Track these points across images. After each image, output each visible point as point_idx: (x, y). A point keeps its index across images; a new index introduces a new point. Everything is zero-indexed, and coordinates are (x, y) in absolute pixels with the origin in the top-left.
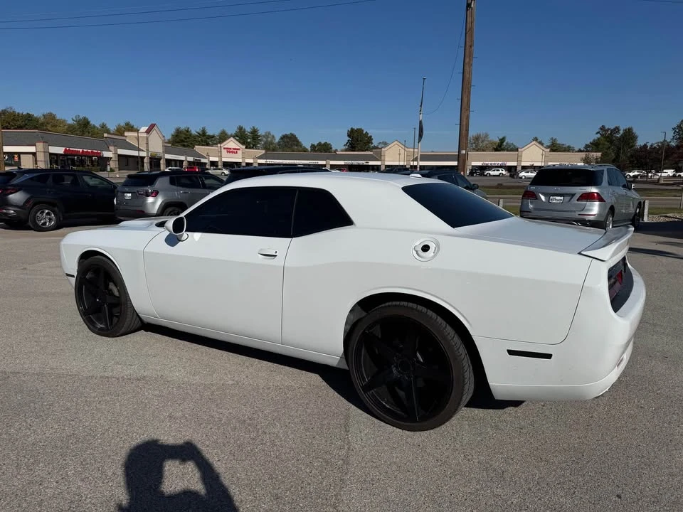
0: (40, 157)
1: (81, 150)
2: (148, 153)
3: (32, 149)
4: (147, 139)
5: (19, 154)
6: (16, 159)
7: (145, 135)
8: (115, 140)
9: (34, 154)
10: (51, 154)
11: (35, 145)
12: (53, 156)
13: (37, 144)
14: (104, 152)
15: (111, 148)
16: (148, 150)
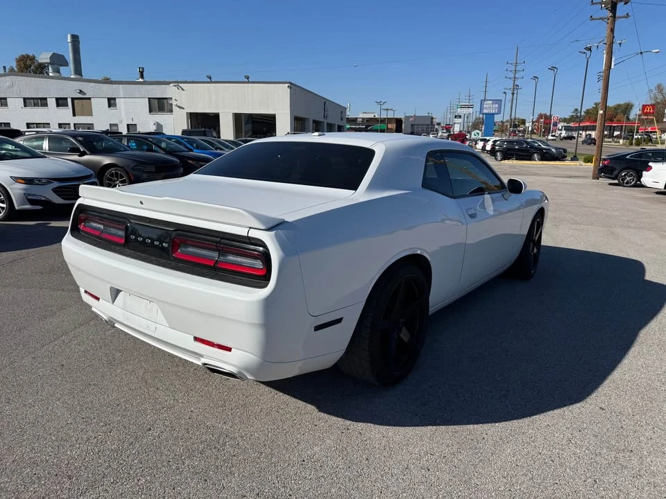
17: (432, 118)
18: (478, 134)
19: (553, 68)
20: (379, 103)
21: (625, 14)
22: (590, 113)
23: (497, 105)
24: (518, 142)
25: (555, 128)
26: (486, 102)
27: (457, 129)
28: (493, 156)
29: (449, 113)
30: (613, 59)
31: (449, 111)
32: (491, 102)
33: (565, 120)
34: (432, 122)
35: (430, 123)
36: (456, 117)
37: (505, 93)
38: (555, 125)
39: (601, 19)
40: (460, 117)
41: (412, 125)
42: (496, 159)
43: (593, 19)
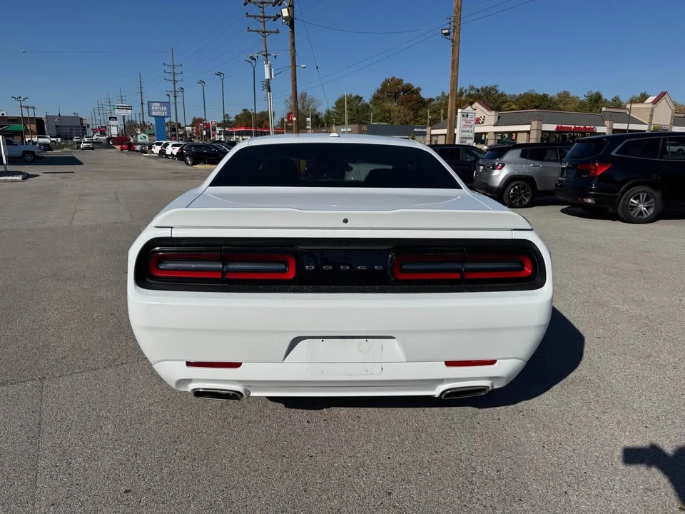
0: (533, 135)
1: (573, 127)
2: (650, 126)
3: (527, 128)
4: (653, 110)
5: (517, 132)
6: (514, 137)
7: (651, 106)
8: (613, 114)
9: (528, 132)
10: (543, 132)
11: (530, 124)
12: (545, 134)
13: (533, 123)
14: (597, 128)
15: (607, 123)
16: (650, 123)
17: (81, 119)
18: (145, 137)
19: (220, 74)
20: (19, 99)
21: (275, 30)
22: (241, 119)
23: (165, 108)
24: (206, 147)
25: (214, 133)
26: (153, 104)
27: (114, 132)
28: (183, 160)
29: (97, 115)
30: (273, 70)
31: (97, 111)
32: (159, 104)
33: (219, 125)
34: (82, 123)
35: (79, 124)
36: (110, 118)
37: (168, 95)
38: (214, 129)
39: (257, 31)
40: (115, 119)
41: (56, 126)
42: (187, 164)
43: (251, 31)
